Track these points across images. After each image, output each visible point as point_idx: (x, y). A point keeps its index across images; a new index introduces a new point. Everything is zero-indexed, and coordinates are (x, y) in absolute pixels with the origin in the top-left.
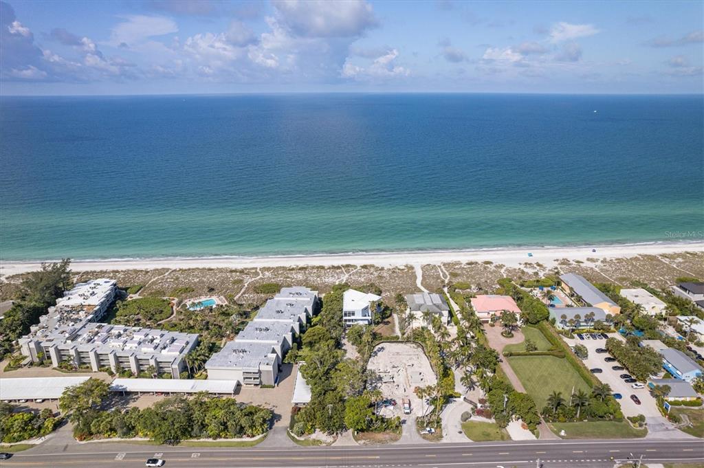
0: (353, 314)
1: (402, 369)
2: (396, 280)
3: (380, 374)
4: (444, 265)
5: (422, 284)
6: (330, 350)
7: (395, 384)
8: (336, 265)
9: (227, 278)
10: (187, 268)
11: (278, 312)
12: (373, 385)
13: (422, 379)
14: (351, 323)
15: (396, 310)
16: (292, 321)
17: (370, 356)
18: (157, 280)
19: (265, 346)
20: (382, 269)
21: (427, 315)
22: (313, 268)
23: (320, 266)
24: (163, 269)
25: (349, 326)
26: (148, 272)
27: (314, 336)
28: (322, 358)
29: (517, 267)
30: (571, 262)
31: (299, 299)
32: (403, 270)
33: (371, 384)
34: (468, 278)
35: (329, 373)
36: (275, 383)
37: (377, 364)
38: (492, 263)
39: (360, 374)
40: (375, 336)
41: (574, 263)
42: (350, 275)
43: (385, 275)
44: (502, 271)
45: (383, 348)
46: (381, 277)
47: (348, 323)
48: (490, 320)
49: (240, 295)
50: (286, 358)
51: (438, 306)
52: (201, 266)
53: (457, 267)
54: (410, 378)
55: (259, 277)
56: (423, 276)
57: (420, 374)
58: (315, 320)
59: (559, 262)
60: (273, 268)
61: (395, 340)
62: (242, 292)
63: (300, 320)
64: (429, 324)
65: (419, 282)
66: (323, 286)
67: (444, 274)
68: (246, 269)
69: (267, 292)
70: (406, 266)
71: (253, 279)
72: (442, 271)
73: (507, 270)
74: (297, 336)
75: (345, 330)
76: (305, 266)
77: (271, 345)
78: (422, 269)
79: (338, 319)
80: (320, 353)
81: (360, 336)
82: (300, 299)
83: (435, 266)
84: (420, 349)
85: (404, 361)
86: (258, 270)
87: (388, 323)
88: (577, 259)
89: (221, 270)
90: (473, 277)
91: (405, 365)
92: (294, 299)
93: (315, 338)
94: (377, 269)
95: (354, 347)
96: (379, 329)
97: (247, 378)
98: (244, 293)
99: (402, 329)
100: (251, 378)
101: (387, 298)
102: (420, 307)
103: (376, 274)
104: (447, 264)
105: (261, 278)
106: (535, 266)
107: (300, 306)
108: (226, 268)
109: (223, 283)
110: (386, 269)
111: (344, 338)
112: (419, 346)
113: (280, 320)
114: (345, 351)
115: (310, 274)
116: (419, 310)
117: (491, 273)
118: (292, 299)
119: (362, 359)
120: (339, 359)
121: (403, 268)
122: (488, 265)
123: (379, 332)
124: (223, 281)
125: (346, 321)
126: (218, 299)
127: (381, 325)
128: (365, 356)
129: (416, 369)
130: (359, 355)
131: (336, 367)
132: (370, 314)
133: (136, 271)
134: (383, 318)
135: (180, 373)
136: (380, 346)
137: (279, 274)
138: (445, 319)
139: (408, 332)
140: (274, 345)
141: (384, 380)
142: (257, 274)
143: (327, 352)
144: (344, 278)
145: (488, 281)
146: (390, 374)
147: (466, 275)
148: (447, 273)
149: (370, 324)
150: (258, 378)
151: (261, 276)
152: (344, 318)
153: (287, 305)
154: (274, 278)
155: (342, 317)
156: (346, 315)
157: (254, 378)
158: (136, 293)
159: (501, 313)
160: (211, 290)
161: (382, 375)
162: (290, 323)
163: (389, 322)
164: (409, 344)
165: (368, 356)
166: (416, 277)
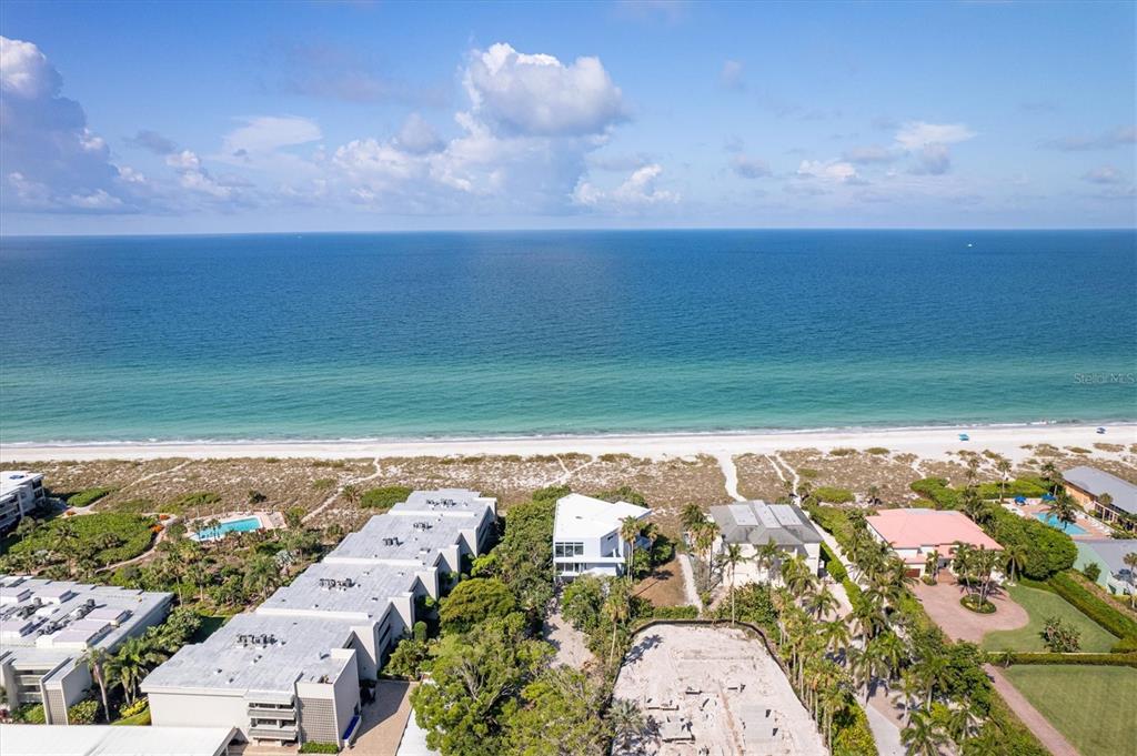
0: (579, 549)
1: (713, 698)
2: (678, 484)
3: (655, 713)
4: (783, 454)
5: (739, 490)
6: (509, 641)
7: (698, 746)
8: (546, 453)
9: (305, 476)
10: (225, 458)
11: (390, 542)
12: (634, 749)
13: (775, 731)
14: (573, 573)
15: (684, 545)
16: (419, 563)
17: (624, 659)
18: (149, 481)
19: (330, 626)
20: (647, 462)
21: (768, 550)
22: (495, 459)
23: (511, 456)
24: (175, 459)
25: (569, 581)
26: (139, 464)
27: (470, 601)
28: (482, 663)
29: (946, 459)
30: (1061, 451)
31: (446, 514)
32: (692, 463)
33: (626, 747)
34: (841, 479)
35: (500, 712)
36: (345, 737)
37: (642, 684)
38: (887, 452)
39: (595, 719)
40: (634, 605)
41: (1070, 453)
42: (576, 474)
43: (653, 473)
44: (915, 466)
45: (656, 638)
46: (644, 478)
47: (565, 573)
48: (923, 567)
49: (320, 510)
50: (391, 662)
51: (794, 531)
52: (254, 455)
53: (811, 458)
54: (738, 724)
55: (374, 476)
56: (738, 476)
57: (768, 712)
58: (480, 563)
59: (1034, 450)
60: (407, 459)
61: (687, 618)
62: (326, 504)
63: (441, 562)
64: (772, 577)
65: (731, 487)
66: (513, 493)
67: (786, 472)
68: (349, 461)
69: (382, 504)
70: (700, 457)
71: (360, 479)
72: (781, 467)
73: (923, 464)
74: (428, 603)
75: (558, 591)
76: (480, 456)
77: (347, 624)
78: (735, 462)
79: (540, 561)
80: (479, 650)
81: (596, 605)
82: (449, 513)
83: (763, 456)
84: (756, 643)
85: (717, 676)
86: (375, 463)
87: (665, 575)
88: (1074, 446)
89: (294, 463)
90: (852, 478)
91: (721, 686)
92: (436, 514)
93: (473, 607)
94: (635, 462)
95: (580, 635)
96: (648, 589)
97: (261, 721)
98: (332, 506)
99: (704, 589)
100: (274, 722)
101: (660, 518)
102: (747, 534)
103: (634, 472)
104: (788, 453)
105: (379, 479)
106: (984, 457)
107: (447, 530)
108: (307, 459)
109: (291, 485)
110: (654, 461)
111: (554, 611)
112: (754, 632)
113: (392, 563)
114: (555, 645)
115: (486, 470)
116: (747, 541)
117: (891, 470)
118: (430, 514)
119: (600, 669)
120: (533, 668)
121: (694, 460)
122: (881, 456)
123: (644, 595)
124: (293, 481)
125: (560, 567)
126: (267, 517)
127: (650, 580)
128: (610, 660)
129: (753, 697)
130: (590, 656)
131: (523, 693)
132: (621, 552)
133: (114, 464)
134: (654, 564)
135: (71, 707)
136: (650, 632)
137: (419, 470)
138: (813, 564)
139: (721, 596)
140: (359, 624)
141: (665, 733)
142: (371, 469)
143: (500, 647)
144: (563, 478)
145: (889, 486)
146: (680, 714)
147: (836, 476)
148: (793, 471)
149: (621, 574)
150: (292, 723)
151: (379, 473)
152: (557, 560)
153: (416, 526)
154: (405, 479)
155: (551, 556)
156: (559, 552)
157: (284, 723)
158: (88, 504)
159: (951, 552)
160: (258, 499)
161: (658, 716)
162: (414, 569)
163: (669, 574)
164: (727, 630)
165: (618, 659)
166: (723, 479)
